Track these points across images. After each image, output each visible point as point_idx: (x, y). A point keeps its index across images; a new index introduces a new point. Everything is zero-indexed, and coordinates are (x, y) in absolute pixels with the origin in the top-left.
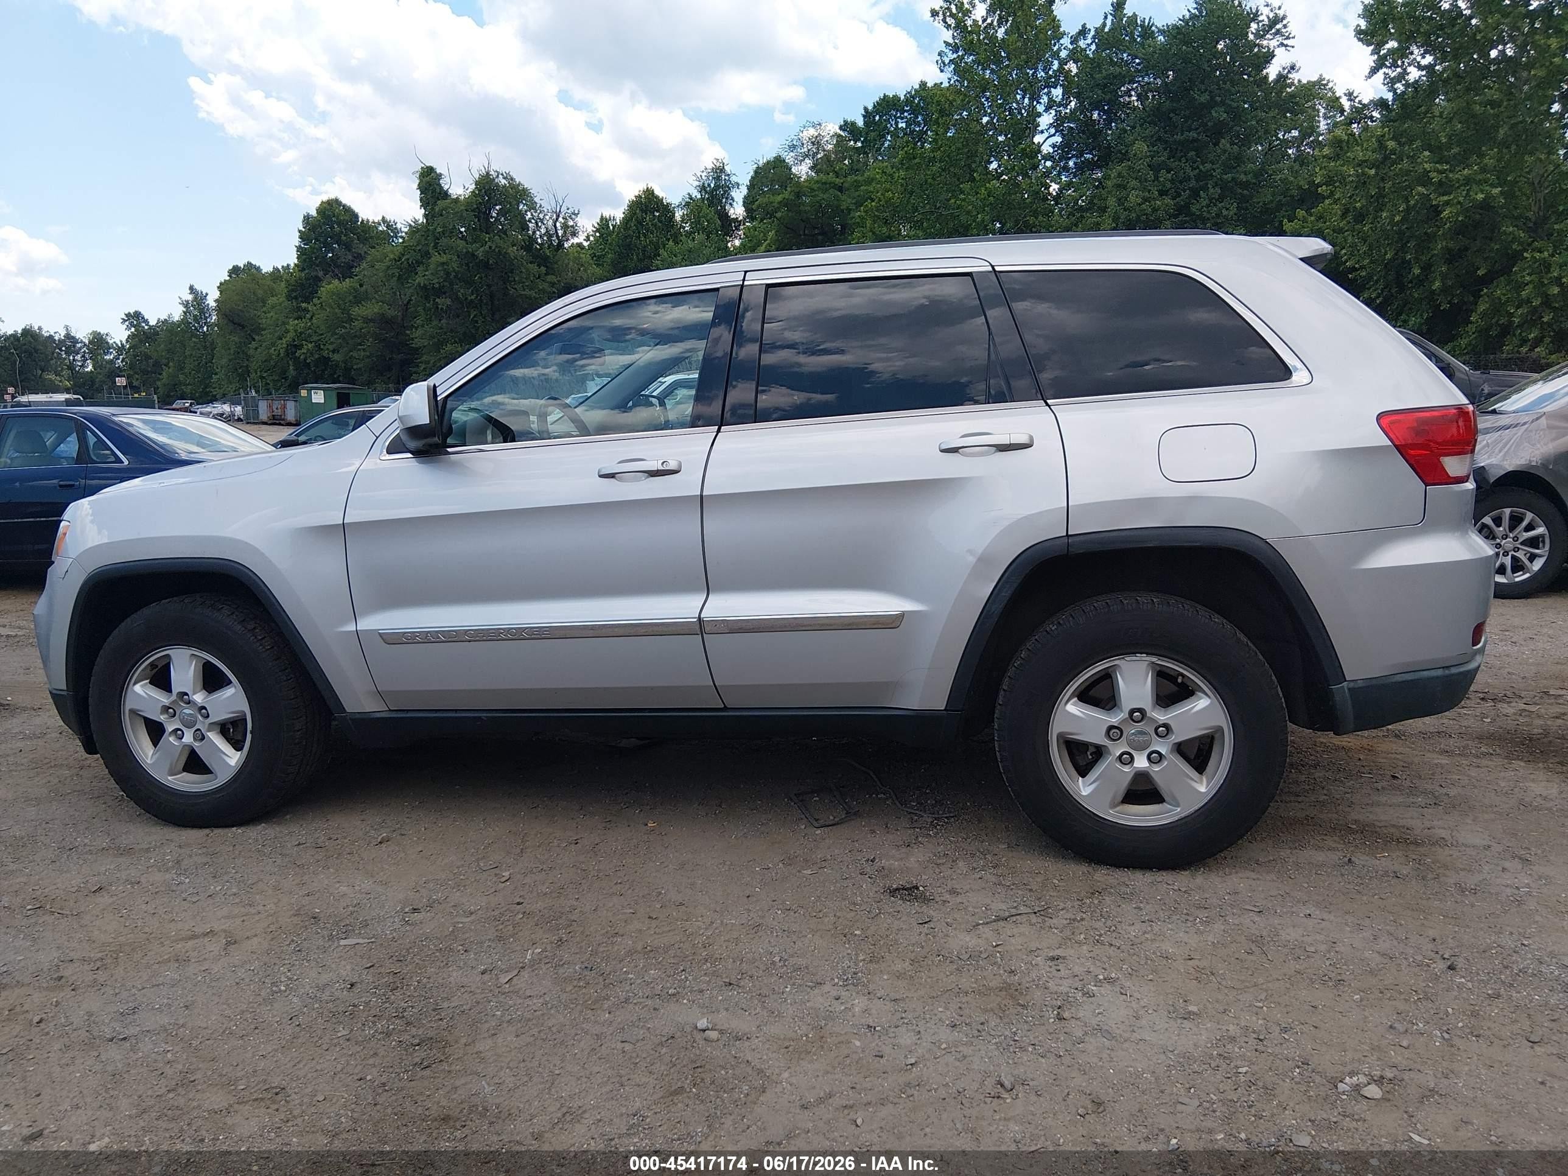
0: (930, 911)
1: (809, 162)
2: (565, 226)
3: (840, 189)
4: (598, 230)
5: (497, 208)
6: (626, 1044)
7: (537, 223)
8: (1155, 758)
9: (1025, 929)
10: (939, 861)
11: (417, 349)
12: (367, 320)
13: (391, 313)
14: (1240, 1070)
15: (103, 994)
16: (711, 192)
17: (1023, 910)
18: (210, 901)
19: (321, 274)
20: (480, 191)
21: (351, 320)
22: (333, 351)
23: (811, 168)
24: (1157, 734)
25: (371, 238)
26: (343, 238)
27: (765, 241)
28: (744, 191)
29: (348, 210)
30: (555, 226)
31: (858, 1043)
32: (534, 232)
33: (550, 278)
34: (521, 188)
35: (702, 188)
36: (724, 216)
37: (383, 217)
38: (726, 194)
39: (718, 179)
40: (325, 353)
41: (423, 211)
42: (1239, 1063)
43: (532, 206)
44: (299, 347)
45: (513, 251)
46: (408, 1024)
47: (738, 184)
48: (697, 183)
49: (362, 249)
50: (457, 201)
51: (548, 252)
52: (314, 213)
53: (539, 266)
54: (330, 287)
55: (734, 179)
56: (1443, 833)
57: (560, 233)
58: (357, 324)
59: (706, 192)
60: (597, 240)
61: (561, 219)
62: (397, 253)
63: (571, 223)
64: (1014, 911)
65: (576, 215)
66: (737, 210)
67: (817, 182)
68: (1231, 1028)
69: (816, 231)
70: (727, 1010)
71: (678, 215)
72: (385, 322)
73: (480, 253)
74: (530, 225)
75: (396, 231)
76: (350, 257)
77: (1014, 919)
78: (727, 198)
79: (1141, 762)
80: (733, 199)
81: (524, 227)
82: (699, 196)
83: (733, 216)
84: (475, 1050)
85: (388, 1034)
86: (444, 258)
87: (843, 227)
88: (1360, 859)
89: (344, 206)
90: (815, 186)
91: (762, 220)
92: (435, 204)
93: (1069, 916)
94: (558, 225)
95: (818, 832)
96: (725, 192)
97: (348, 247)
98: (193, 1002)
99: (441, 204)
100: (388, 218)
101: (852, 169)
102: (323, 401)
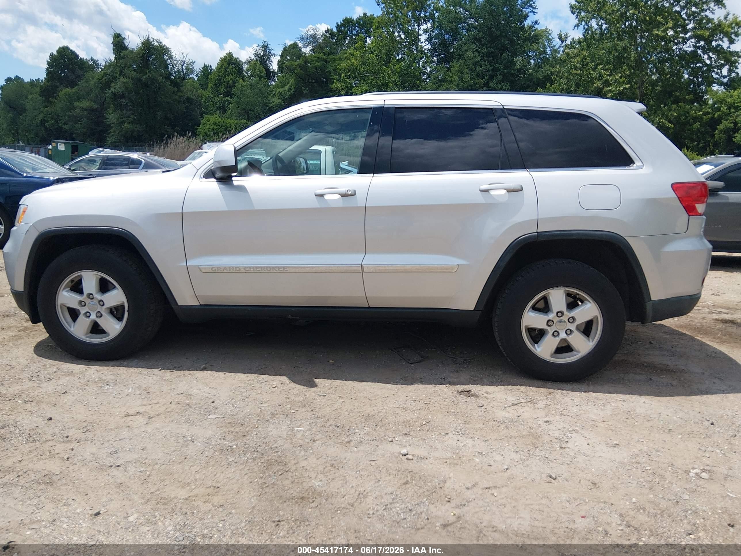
0: (480, 401)
1: (310, 47)
2: (187, 69)
3: (326, 61)
4: (203, 72)
5: (153, 56)
6: (371, 462)
7: (173, 66)
8: (569, 332)
9: (526, 409)
10: (475, 379)
11: (109, 125)
12: (83, 109)
13: (95, 106)
14: (647, 468)
15: (95, 444)
16: (261, 57)
17: (522, 400)
18: (128, 397)
19: (58, 84)
20: (144, 47)
21: (74, 108)
22: (64, 124)
23: (311, 50)
24: (569, 321)
25: (85, 67)
26: (71, 67)
27: (288, 83)
28: (278, 58)
29: (73, 53)
30: (182, 68)
31: (477, 460)
32: (171, 70)
33: (179, 94)
34: (165, 48)
35: (256, 55)
36: (267, 69)
37: (92, 58)
38: (269, 59)
39: (264, 51)
40: (60, 125)
41: (114, 55)
42: (645, 465)
43: (171, 57)
44: (47, 121)
45: (160, 79)
46: (262, 454)
47: (275, 55)
48: (254, 52)
49: (80, 73)
50: (132, 52)
51: (178, 80)
52: (55, 53)
53: (174, 87)
54: (64, 91)
55: (272, 52)
56: (683, 368)
57: (185, 71)
58: (78, 111)
59: (259, 57)
60: (202, 76)
61: (185, 65)
62: (100, 76)
63: (190, 67)
64: (519, 401)
65: (193, 63)
66: (274, 66)
67: (315, 57)
68: (635, 450)
69: (314, 81)
70: (410, 445)
71: (245, 67)
72: (91, 110)
73: (144, 78)
74: (170, 66)
75: (98, 65)
76: (74, 77)
77: (520, 404)
78: (269, 61)
79: (563, 335)
80: (272, 62)
81: (166, 67)
82: (255, 59)
83: (272, 70)
84: (301, 466)
85: (254, 459)
86: (126, 80)
87: (327, 80)
88: (654, 378)
89: (71, 51)
90: (314, 59)
91: (286, 73)
92: (120, 52)
93: (544, 403)
94: (184, 67)
95: (412, 365)
96: (268, 58)
97: (73, 71)
98: (146, 447)
99: (124, 53)
100: (94, 58)
101: (331, 52)
102: (64, 149)
